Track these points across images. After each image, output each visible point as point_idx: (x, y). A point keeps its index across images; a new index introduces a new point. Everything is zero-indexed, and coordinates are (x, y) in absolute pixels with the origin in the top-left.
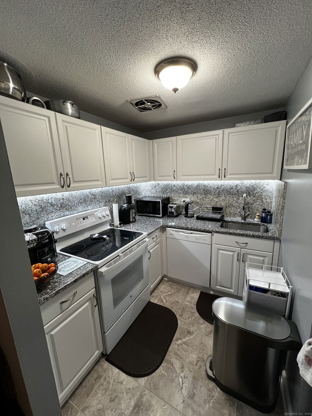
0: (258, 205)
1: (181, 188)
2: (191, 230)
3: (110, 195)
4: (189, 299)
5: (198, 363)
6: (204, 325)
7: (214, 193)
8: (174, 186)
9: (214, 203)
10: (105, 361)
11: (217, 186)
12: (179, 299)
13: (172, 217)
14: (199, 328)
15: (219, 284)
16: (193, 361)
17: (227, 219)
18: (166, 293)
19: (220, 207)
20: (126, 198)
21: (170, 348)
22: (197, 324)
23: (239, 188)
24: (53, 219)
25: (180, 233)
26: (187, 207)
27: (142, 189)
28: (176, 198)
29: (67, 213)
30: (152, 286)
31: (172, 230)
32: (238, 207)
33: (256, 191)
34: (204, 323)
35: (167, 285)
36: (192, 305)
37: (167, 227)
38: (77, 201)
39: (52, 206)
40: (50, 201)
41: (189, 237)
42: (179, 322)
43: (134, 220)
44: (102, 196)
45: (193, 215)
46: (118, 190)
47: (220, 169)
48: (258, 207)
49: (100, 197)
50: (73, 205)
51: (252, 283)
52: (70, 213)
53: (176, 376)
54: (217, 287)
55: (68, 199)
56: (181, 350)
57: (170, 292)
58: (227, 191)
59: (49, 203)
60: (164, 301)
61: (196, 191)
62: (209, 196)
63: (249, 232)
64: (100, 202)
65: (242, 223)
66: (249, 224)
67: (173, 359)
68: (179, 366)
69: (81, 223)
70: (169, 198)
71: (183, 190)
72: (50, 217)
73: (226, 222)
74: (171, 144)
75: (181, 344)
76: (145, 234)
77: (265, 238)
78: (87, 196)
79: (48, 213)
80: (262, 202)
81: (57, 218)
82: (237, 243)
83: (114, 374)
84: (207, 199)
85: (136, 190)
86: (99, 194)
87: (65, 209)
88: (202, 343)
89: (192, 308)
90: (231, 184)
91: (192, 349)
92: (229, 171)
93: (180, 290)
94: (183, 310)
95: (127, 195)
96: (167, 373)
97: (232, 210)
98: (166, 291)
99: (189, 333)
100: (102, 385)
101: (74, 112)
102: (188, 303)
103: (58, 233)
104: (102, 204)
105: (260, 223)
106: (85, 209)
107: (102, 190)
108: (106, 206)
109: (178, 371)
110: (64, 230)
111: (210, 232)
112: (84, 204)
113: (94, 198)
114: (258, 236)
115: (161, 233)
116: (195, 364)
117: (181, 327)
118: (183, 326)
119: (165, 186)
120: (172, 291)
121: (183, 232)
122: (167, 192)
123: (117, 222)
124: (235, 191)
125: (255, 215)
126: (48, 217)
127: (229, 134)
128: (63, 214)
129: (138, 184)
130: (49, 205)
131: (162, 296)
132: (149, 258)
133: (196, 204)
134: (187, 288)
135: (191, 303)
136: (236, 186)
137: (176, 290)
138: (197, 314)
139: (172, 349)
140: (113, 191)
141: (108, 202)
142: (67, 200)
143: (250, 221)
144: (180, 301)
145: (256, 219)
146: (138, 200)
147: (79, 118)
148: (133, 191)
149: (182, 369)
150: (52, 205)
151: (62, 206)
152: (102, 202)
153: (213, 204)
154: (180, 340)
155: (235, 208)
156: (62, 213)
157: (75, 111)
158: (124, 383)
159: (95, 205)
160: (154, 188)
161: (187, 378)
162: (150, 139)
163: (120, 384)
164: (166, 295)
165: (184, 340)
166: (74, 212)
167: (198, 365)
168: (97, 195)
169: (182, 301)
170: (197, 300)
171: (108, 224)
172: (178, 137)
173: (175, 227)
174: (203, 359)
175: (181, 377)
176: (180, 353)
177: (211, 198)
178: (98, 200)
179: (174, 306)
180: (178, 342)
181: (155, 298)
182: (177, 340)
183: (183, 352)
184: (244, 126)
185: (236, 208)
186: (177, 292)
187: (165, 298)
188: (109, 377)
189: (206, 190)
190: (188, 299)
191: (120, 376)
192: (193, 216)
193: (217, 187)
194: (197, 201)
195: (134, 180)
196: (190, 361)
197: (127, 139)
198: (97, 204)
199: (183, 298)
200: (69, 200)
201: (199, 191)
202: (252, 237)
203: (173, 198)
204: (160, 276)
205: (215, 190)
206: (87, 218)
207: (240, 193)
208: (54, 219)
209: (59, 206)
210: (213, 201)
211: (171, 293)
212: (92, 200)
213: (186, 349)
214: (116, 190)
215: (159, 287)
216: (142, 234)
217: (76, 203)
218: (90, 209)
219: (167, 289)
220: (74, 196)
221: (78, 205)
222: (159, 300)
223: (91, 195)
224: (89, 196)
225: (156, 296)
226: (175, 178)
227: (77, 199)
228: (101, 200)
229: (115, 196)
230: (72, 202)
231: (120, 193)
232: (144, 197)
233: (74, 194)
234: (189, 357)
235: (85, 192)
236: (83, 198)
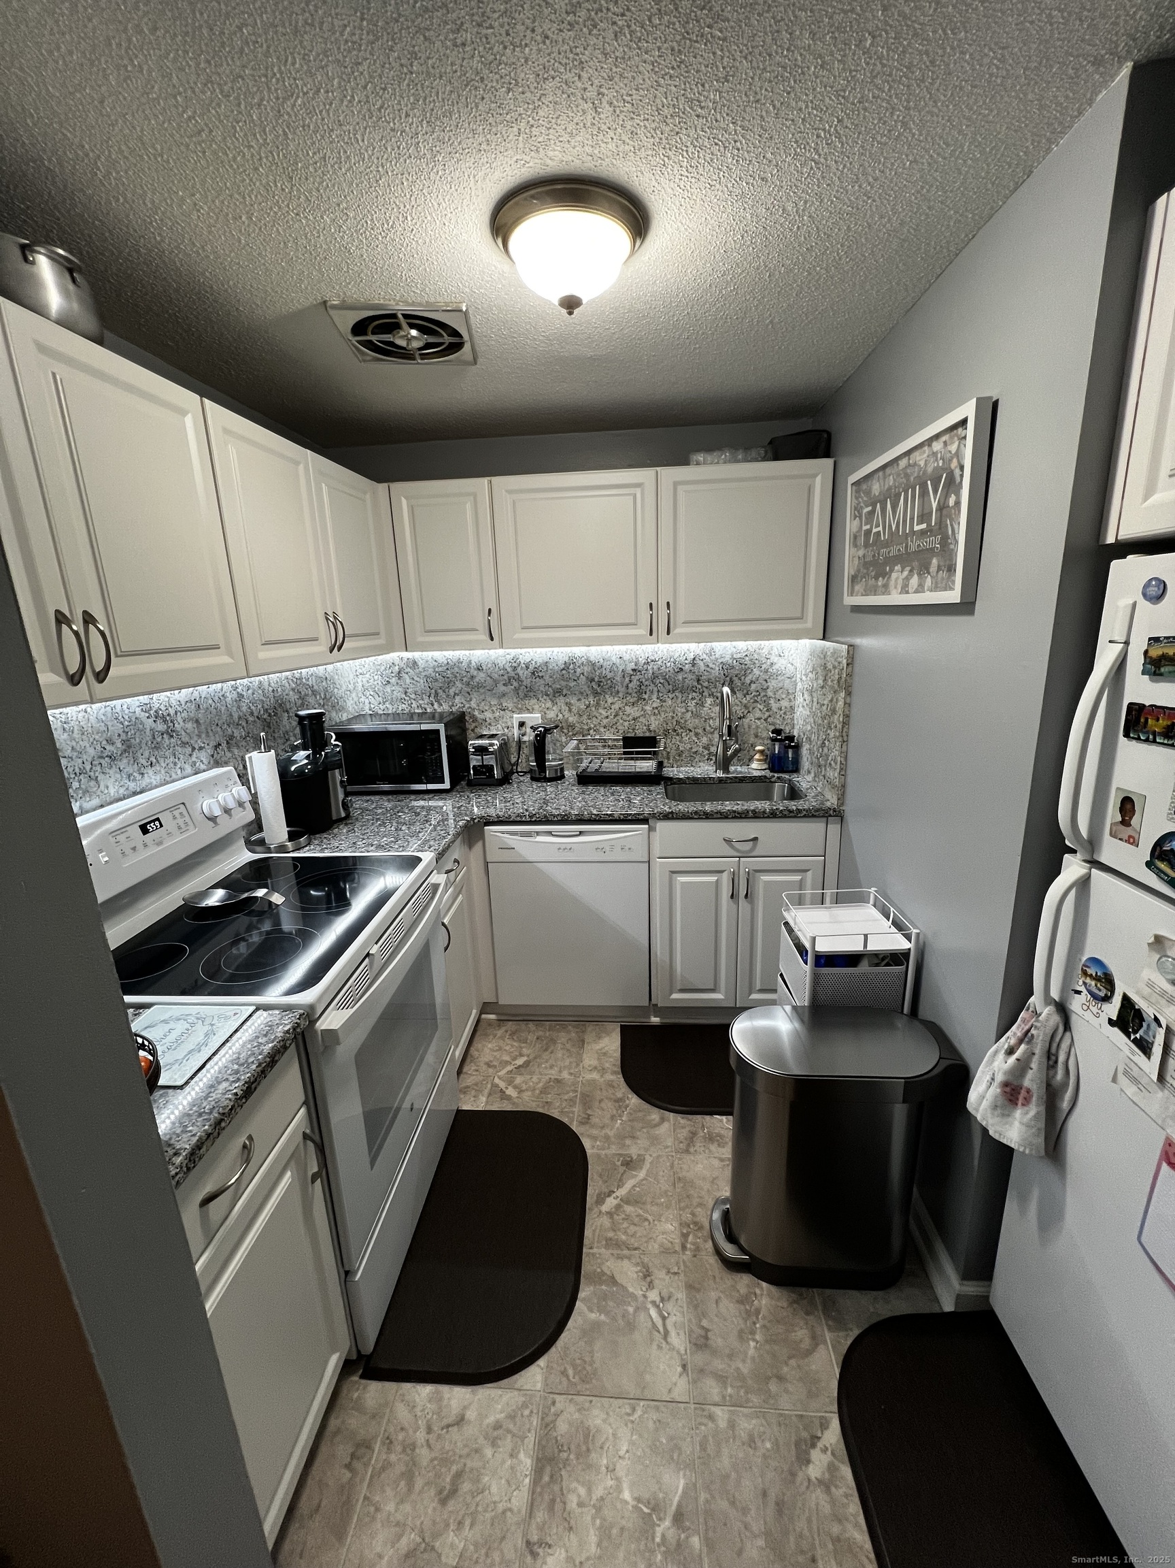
0: (759, 719)
1: (506, 677)
2: (580, 821)
3: (231, 715)
4: (592, 1063)
5: (687, 1241)
6: (666, 1125)
7: (622, 690)
8: (479, 668)
9: (626, 724)
10: (363, 1381)
11: (632, 666)
12: (560, 1072)
13: (490, 785)
14: (654, 1140)
15: (679, 987)
16: (672, 1243)
17: (671, 771)
18: (507, 1063)
19: (647, 734)
20: (300, 723)
21: (588, 1232)
22: (645, 1130)
23: (703, 668)
25: (540, 838)
26: (539, 747)
27: (344, 687)
28: (488, 715)
30: (457, 1054)
31: (508, 833)
32: (700, 731)
33: (750, 676)
34: (663, 1120)
35: (502, 1038)
36: (609, 1077)
37: (488, 824)
38: (91, 751)
41: (573, 846)
42: (587, 1143)
43: (343, 815)
44: (197, 721)
45: (562, 770)
46: (260, 692)
47: (651, 604)
48: (758, 727)
49: (189, 725)
50: (77, 771)
51: (823, 946)
53: (637, 1309)
54: (675, 996)
56: (625, 1225)
57: (521, 1055)
58: (665, 679)
60: (511, 1092)
61: (564, 683)
62: (610, 700)
63: (758, 805)
64: (194, 749)
65: (720, 780)
66: (742, 780)
67: (608, 1264)
68: (635, 1276)
69: (134, 849)
70: (463, 715)
71: (515, 684)
73: (675, 784)
74: (468, 506)
75: (618, 1207)
77: (805, 816)
78: (136, 723)
80: (768, 710)
82: (728, 841)
83: (418, 1411)
84: (603, 712)
85: (326, 690)
86: (185, 715)
88: (679, 1179)
89: (610, 1085)
90: (677, 655)
91: (655, 1208)
92: (680, 614)
94: (587, 1100)
95: (302, 713)
96: (607, 1313)
97: (686, 742)
98: (507, 1058)
99: (630, 1164)
102: (595, 1075)
104: (204, 756)
105: (768, 773)
106: (132, 786)
107: (196, 694)
109: (636, 1292)
111: (645, 821)
112: (125, 761)
113: (167, 733)
114: (786, 813)
115: (467, 849)
116: (678, 1248)
117: (599, 1156)
118: (603, 1152)
119: (440, 669)
120: (525, 1051)
121: (550, 833)
122: (452, 692)
123: (277, 828)
124: (690, 680)
125: (752, 753)
127: (676, 484)
129: (349, 664)
131: (497, 1080)
132: (447, 947)
133: (565, 731)
134: (574, 1027)
135: (603, 1071)
136: (693, 663)
138: (634, 1100)
139: (594, 1234)
140: (241, 696)
141: (224, 745)
143: (741, 772)
144: (565, 1075)
145: (755, 765)
146: (345, 728)
147: (99, 341)
148: (314, 693)
149: (648, 1279)
152: (201, 748)
153: (624, 727)
154: (609, 1196)
155: (692, 734)
157: (82, 302)
158: (471, 1415)
159: (175, 764)
160: (393, 680)
161: (669, 1298)
162: (379, 481)
163: (455, 1429)
164: (511, 1071)
165: (622, 1192)
167: (688, 1246)
168: (179, 719)
169: (571, 1074)
170: (618, 1054)
171: (242, 842)
172: (495, 480)
173: (519, 819)
174: (695, 1223)
175: (654, 1303)
176: (624, 1237)
177: (616, 706)
178: (185, 739)
179: (549, 1098)
180: (604, 1206)
181: (473, 1093)
182: (600, 1200)
183: (632, 1229)
184: (718, 463)
185: (697, 734)
186: (546, 1050)
187: (510, 1082)
188: (402, 1429)
189: (596, 679)
190: (589, 1060)
191: (445, 1402)
192: (562, 777)
193: (634, 667)
194: (567, 720)
195: (341, 648)
196: (661, 1245)
197: (301, 467)
198: (182, 757)
199: (571, 1063)
201: (572, 684)
202: (768, 817)
203: (476, 713)
204: (471, 1014)
205: (627, 679)
207: (706, 684)
210: (625, 717)
211: (525, 1059)
212: (159, 739)
213: (639, 1215)
214: (250, 691)
215: (472, 1050)
216: (419, 860)
217: (90, 759)
218: (154, 783)
219: (507, 1048)
220: (76, 728)
221: (98, 768)
222: (490, 1094)
223: (151, 720)
224: (142, 723)
225: (476, 1084)
226: (492, 639)
227: (91, 740)
228: (196, 738)
229: (251, 719)
230: (71, 758)
231: (266, 707)
232: (355, 717)
233: (74, 718)
234: (654, 1236)
235: (125, 707)
236: (119, 735)
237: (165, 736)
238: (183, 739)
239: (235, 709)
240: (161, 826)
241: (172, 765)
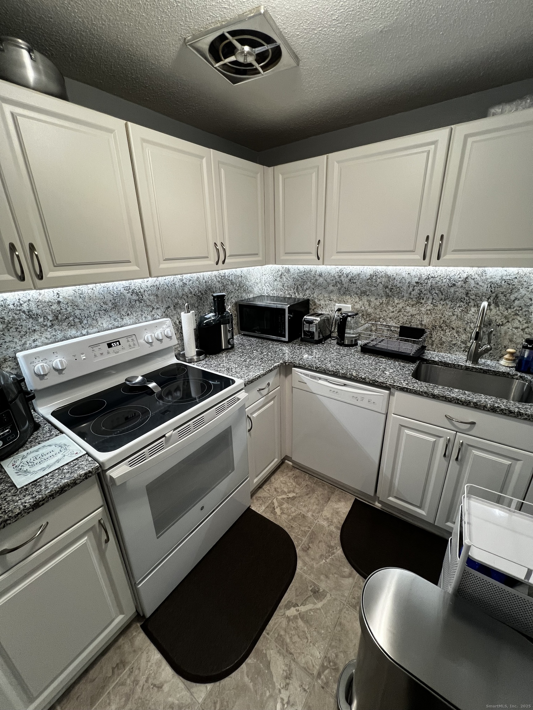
0: (517, 328)
1: (334, 281)
2: (344, 377)
3: (178, 293)
4: (327, 514)
5: (323, 672)
6: (350, 580)
7: (406, 295)
8: (320, 275)
9: (406, 318)
10: (140, 629)
11: (416, 280)
12: (308, 511)
13: (311, 342)
14: (338, 587)
15: (395, 495)
16: (313, 666)
17: (432, 355)
18: (284, 493)
19: (420, 327)
20: (214, 299)
21: (271, 623)
22: (336, 576)
23: (472, 285)
24: (36, 346)
25: (320, 382)
26: (342, 323)
27: (253, 281)
28: (322, 302)
29: (73, 332)
30: (255, 480)
31: (304, 374)
32: (461, 330)
33: (516, 294)
34: (350, 575)
35: (289, 477)
36: (333, 528)
37: (295, 367)
38: (95, 307)
39: (30, 317)
40: (25, 307)
41: (339, 391)
42: (299, 564)
43: (230, 346)
44: (157, 295)
45: (356, 340)
46: (197, 282)
47: (428, 238)
48: (514, 334)
49: (152, 298)
50: (86, 316)
51: (478, 555)
52: (79, 333)
53: (271, 696)
54: (391, 498)
55: (73, 302)
56: (293, 632)
57: (293, 492)
58: (440, 291)
59: (24, 312)
60: (278, 511)
61: (368, 288)
62: (396, 301)
63: (482, 399)
64: (153, 308)
65: (467, 368)
66: (486, 372)
67: (272, 651)
68: (282, 672)
69: (102, 354)
70: (308, 301)
71: (339, 286)
72: (28, 342)
73: (430, 363)
74: (314, 175)
75: (295, 617)
76: (239, 382)
77: (525, 419)
78: (120, 295)
79: (22, 333)
80: (527, 323)
81: (47, 344)
82: (450, 419)
83: (150, 664)
84: (391, 309)
85: (240, 282)
86: (149, 292)
87: (66, 324)
88: (340, 624)
89: (331, 534)
90: (453, 274)
91: (315, 633)
92: (451, 244)
93: (313, 491)
94: (313, 537)
95: (215, 295)
96: (255, 685)
97: (448, 336)
98: (286, 490)
99: (317, 593)
100: (123, 684)
101: (44, 78)
102: (325, 523)
103: (46, 377)
104: (159, 312)
105: (513, 371)
106: (116, 324)
107: (157, 283)
108: (167, 316)
109: (276, 684)
110: (60, 371)
111: (387, 388)
112: (113, 312)
113: (138, 300)
114: (507, 412)
115: (282, 376)
116: (315, 672)
117: (301, 576)
118: (305, 576)
119: (301, 274)
120: (297, 490)
121: (326, 380)
122: (305, 287)
123: (191, 350)
124: (461, 293)
125: (503, 352)
126: (23, 342)
127: (466, 137)
128: (63, 334)
129: (245, 269)
130: (24, 316)
131: (275, 501)
132: (249, 430)
133: (365, 317)
134: (329, 487)
135: (331, 523)
136: (466, 281)
137: (305, 490)
138: (339, 552)
140: (185, 284)
141: (172, 307)
142: (70, 304)
143: (488, 365)
144: (309, 515)
145: (503, 362)
146: (245, 303)
147: (63, 96)
148: (232, 283)
149: (288, 681)
150: (30, 315)
151: (57, 319)
152: (158, 308)
153: (403, 320)
154: (294, 606)
155: (454, 331)
156: (59, 332)
157: (47, 74)
158: (166, 688)
159: (142, 315)
160: (278, 279)
161: (293, 705)
162: (269, 166)
163: (156, 689)
164: (283, 499)
165: (303, 609)
166: (89, 331)
167: (322, 677)
168: (146, 294)
169: (313, 516)
170: (345, 516)
171: (173, 354)
172: (330, 155)
173: (310, 368)
174: (335, 664)
175: (282, 699)
176: (288, 640)
177: (400, 306)
178: (148, 303)
179: (295, 525)
180: (288, 611)
181: (261, 502)
182: (288, 607)
183: (296, 638)
185: (457, 332)
186: (307, 494)
187: (281, 505)
188: (139, 669)
189: (389, 287)
190: (327, 512)
191: (161, 670)
192: (356, 344)
193: (417, 281)
194: (366, 311)
195: (224, 262)
196: (306, 663)
197: (204, 160)
198: (146, 312)
199: (316, 509)
200: (73, 304)
201: (373, 289)
202: (488, 411)
203: (316, 301)
204: (276, 460)
205: (411, 289)
206: (118, 343)
207: (473, 297)
208: (39, 346)
209: (50, 318)
210: (405, 313)
211: (294, 495)
212: (133, 303)
213: (304, 632)
214: (191, 282)
215: (272, 479)
216: (233, 382)
217: (93, 311)
218: (129, 323)
219: (289, 484)
220: (87, 297)
221: (98, 315)
222: (267, 507)
223: (129, 295)
224: (124, 295)
225: (265, 498)
226: (319, 258)
227: (95, 302)
228: (155, 303)
229: (190, 295)
230: (84, 310)
231: (200, 290)
232: (259, 297)
233: (86, 292)
234: (306, 653)
235: (115, 288)
236: (111, 301)
237: (137, 302)
238: (148, 304)
239: (180, 290)
240: (120, 344)
241: (140, 315)
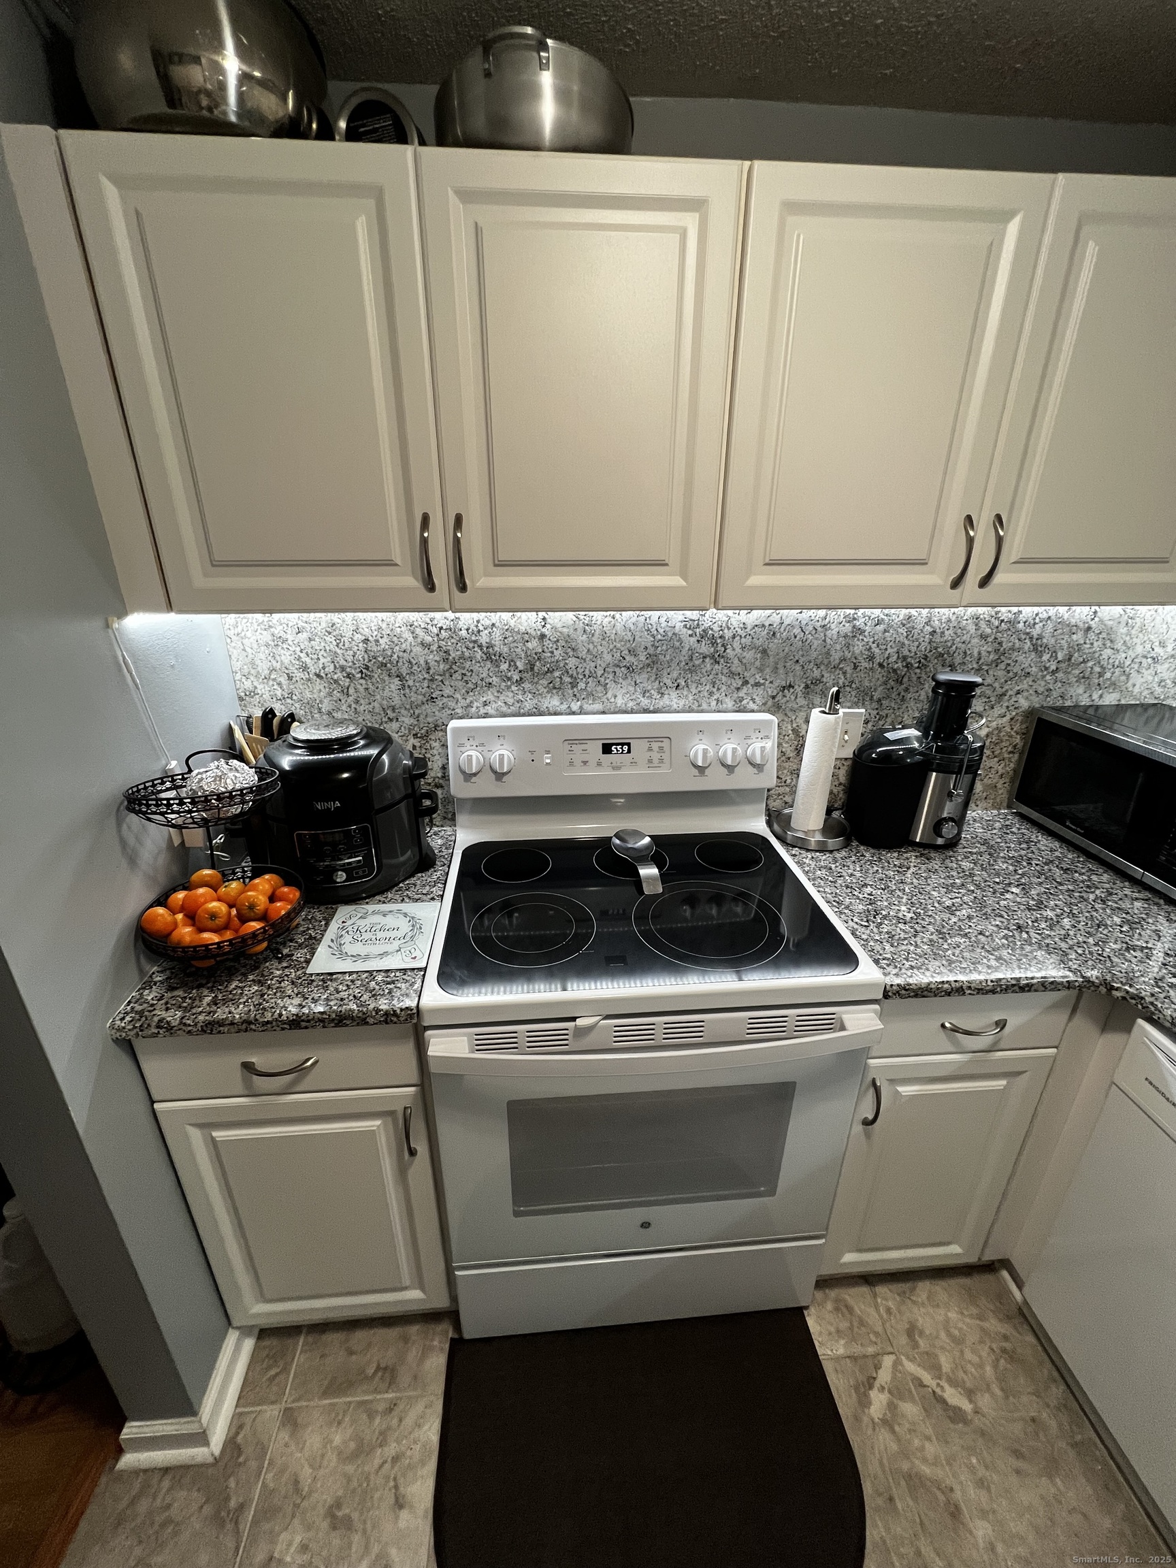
10: (447, 1346)
18: (935, 1369)
24: (486, 716)
29: (554, 702)
30: (849, 1257)
35: (986, 1333)
44: (764, 652)
49: (749, 655)
52: (564, 707)
55: (568, 639)
57: (970, 1394)
59: (480, 646)
60: (878, 1401)
64: (746, 683)
69: (585, 763)
72: (476, 704)
76: (867, 973)
79: (470, 685)
81: (504, 715)
83: (416, 1434)
87: (545, 682)
93: (1052, 1467)
95: (942, 677)
98: (946, 1364)
100: (371, 1415)
103: (474, 779)
104: (759, 695)
106: (645, 702)
107: (775, 619)
110: (499, 776)
113: (712, 657)
115: (1083, 1024)
120: (984, 1401)
126: (468, 701)
128: (535, 701)
130: (479, 654)
131: (888, 1361)
132: (867, 1123)
137: (1017, 1429)
142: (562, 643)
150: (491, 656)
151: (532, 669)
152: (757, 684)
156: (530, 696)
159: (711, 694)
163: (393, 1497)
164: (921, 1385)
166: (586, 707)
168: (736, 644)
178: (738, 669)
187: (897, 1391)
188: (401, 1421)
191: (421, 1471)
195: (985, 582)
197: (1014, 224)
198: (724, 688)
200: (568, 643)
204: (955, 1249)
206: (625, 748)
208: (491, 716)
209: (520, 665)
211: (967, 1406)
212: (697, 662)
216: (855, 963)
217: (604, 665)
218: (675, 706)
220: (597, 633)
221: (611, 676)
222: (853, 1358)
223: (694, 639)
224: (680, 640)
225: (862, 1323)
227: (611, 646)
228: (753, 671)
238: (733, 669)
240: (629, 751)
